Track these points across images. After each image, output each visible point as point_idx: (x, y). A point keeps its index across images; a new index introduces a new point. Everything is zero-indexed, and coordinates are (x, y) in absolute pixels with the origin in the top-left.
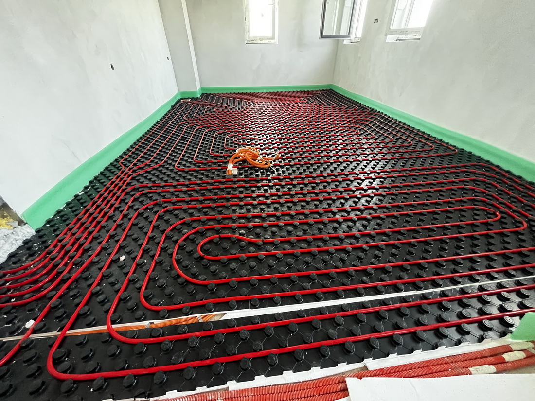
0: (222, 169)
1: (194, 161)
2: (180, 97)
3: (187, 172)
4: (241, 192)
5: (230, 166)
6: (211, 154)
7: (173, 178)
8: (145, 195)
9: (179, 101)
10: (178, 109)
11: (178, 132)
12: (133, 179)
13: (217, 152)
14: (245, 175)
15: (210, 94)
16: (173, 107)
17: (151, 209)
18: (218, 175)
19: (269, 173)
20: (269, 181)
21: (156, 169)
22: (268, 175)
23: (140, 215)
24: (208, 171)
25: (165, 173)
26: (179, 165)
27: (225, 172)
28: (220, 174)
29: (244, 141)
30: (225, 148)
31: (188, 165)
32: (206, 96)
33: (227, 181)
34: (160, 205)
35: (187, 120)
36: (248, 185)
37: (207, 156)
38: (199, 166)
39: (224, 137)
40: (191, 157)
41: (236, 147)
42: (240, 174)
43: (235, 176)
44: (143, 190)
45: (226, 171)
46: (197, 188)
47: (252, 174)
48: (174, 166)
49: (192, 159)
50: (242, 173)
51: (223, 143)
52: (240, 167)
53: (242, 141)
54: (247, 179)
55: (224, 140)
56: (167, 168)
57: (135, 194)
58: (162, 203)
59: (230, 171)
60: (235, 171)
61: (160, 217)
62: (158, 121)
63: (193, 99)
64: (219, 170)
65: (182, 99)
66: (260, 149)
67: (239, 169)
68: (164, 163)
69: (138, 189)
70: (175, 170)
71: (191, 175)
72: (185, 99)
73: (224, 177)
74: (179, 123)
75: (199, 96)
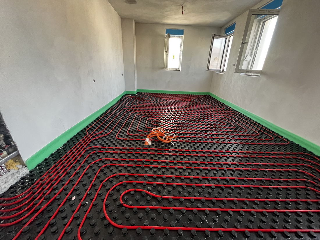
0: (142, 140)
1: (127, 134)
2: (125, 93)
3: (122, 141)
4: (152, 158)
5: (147, 140)
6: (137, 130)
7: (114, 144)
8: (96, 154)
9: (125, 96)
10: (124, 100)
11: (121, 114)
12: (92, 142)
13: (141, 129)
14: (155, 146)
15: (142, 93)
16: (121, 98)
17: (98, 164)
18: (140, 145)
19: (170, 146)
20: (170, 152)
21: (105, 137)
22: (169, 148)
23: (90, 167)
24: (134, 141)
25: (109, 140)
26: (118, 136)
27: (144, 143)
29: (157, 123)
30: (146, 127)
31: (124, 136)
32: (140, 94)
33: (144, 149)
34: (103, 162)
35: (127, 107)
36: (156, 153)
37: (135, 131)
38: (130, 138)
39: (146, 120)
40: (126, 131)
41: (152, 127)
42: (152, 145)
43: (149, 146)
44: (95, 150)
45: (144, 142)
46: (126, 152)
47: (159, 146)
48: (115, 136)
49: (126, 132)
50: (154, 144)
51: (145, 124)
52: (153, 140)
53: (156, 123)
54: (156, 149)
55: (146, 122)
56: (112, 137)
57: (90, 153)
58: (104, 160)
59: (147, 143)
60: (150, 143)
61: (102, 171)
62: (112, 107)
63: (132, 95)
65: (126, 94)
66: (166, 129)
67: (152, 142)
68: (110, 133)
69: (93, 149)
70: (116, 139)
71: (124, 143)
72: (128, 94)
73: (143, 146)
74: (123, 108)
75: (135, 94)
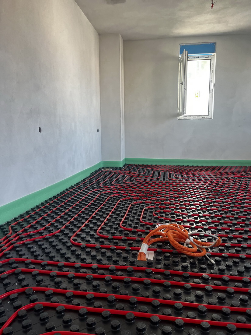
0: (132, 250)
1: (97, 235)
2: (102, 166)
3: (83, 249)
4: (156, 294)
5: (144, 248)
6: (121, 228)
7: (63, 255)
9: (100, 169)
13: (130, 225)
14: (165, 265)
15: (134, 165)
17: (13, 300)
18: (125, 259)
19: (204, 266)
20: (205, 280)
21: (46, 239)
22: (203, 270)
24: (112, 251)
25: (54, 247)
26: (76, 238)
27: (135, 256)
28: (127, 257)
29: (167, 215)
30: (141, 222)
31: (88, 238)
32: (129, 167)
33: (136, 271)
34: (28, 296)
35: (102, 187)
36: (168, 283)
37: (116, 229)
38: (101, 243)
39: (142, 209)
40: (95, 228)
41: (155, 222)
42: (158, 261)
43: (149, 263)
44: (17, 267)
45: (136, 254)
46: (90, 275)
47: (176, 264)
48: (69, 238)
49: (95, 231)
50: (160, 260)
51: (140, 215)
52: (158, 250)
54: (167, 272)
55: (141, 212)
56: (60, 240)
58: (31, 292)
59: (143, 255)
60: (151, 257)
61: (19, 319)
63: (115, 169)
64: (128, 252)
65: (103, 168)
67: (157, 253)
68: (59, 233)
69: (12, 264)
70: (69, 244)
71: (88, 253)
72: (106, 168)
73: (132, 263)
